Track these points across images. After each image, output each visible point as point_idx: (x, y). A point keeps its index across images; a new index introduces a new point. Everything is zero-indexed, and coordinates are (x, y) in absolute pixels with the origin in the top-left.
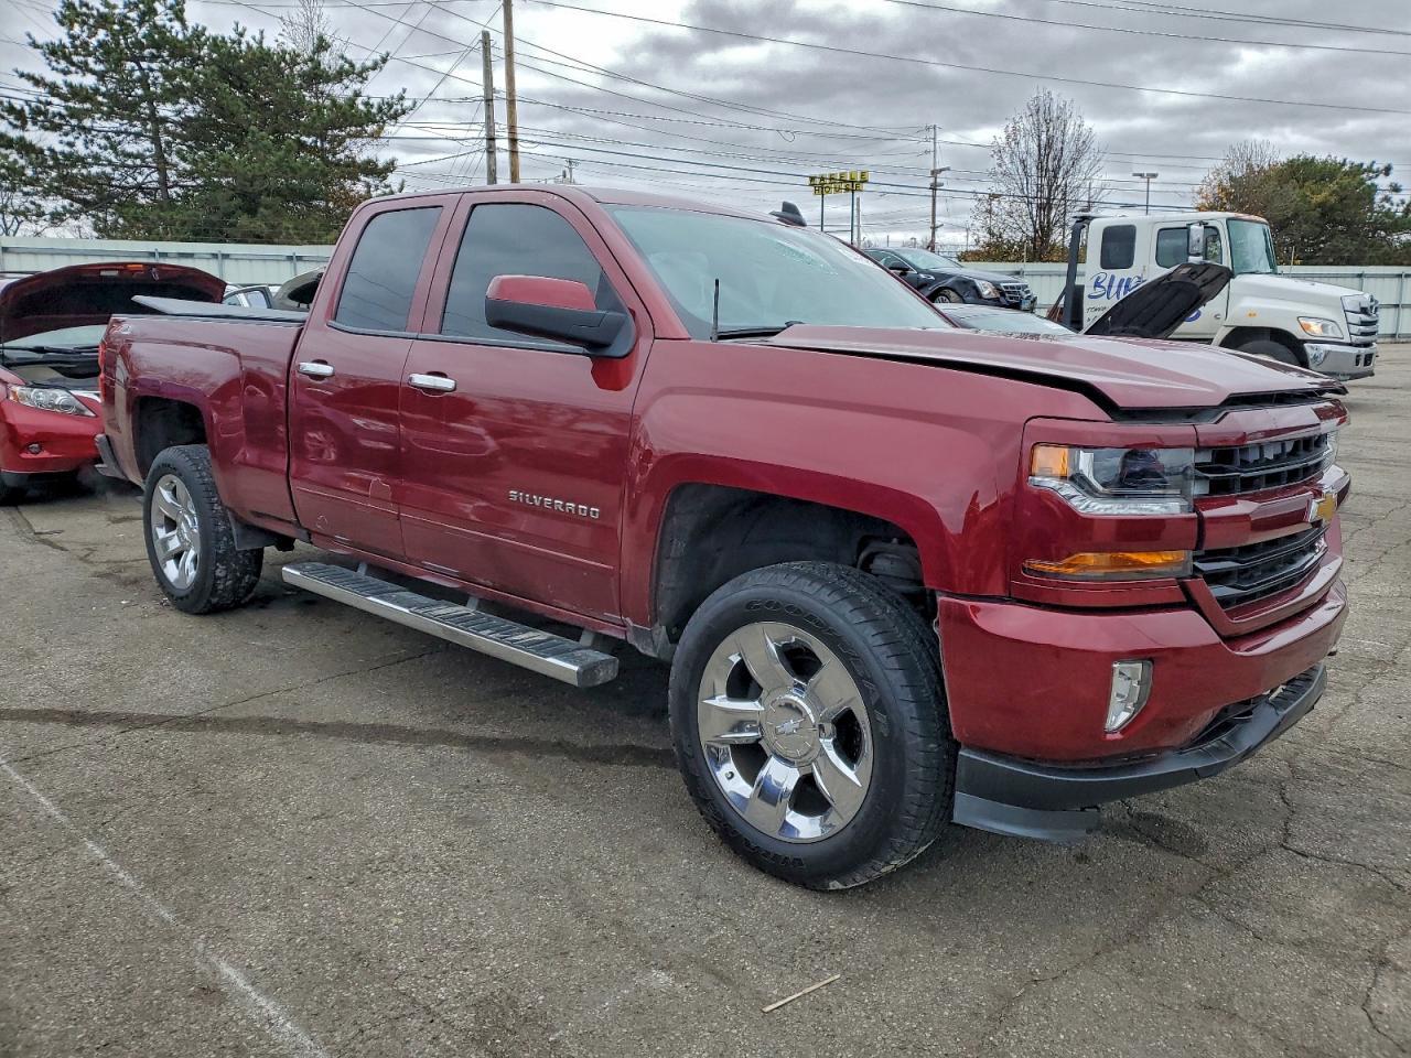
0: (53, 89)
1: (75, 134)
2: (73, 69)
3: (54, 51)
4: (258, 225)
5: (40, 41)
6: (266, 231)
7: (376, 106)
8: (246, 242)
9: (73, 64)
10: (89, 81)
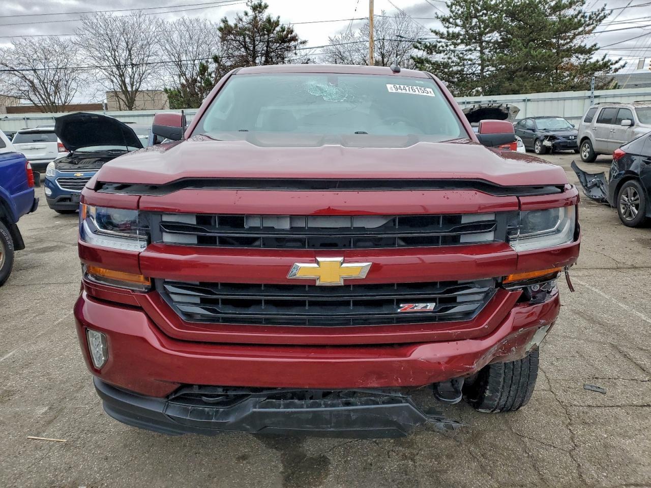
0: (442, 36)
1: (450, 54)
2: (451, 25)
3: (445, 20)
4: (514, 86)
5: (440, 16)
6: (517, 88)
7: (588, 17)
8: (509, 94)
9: (450, 23)
10: (457, 30)
